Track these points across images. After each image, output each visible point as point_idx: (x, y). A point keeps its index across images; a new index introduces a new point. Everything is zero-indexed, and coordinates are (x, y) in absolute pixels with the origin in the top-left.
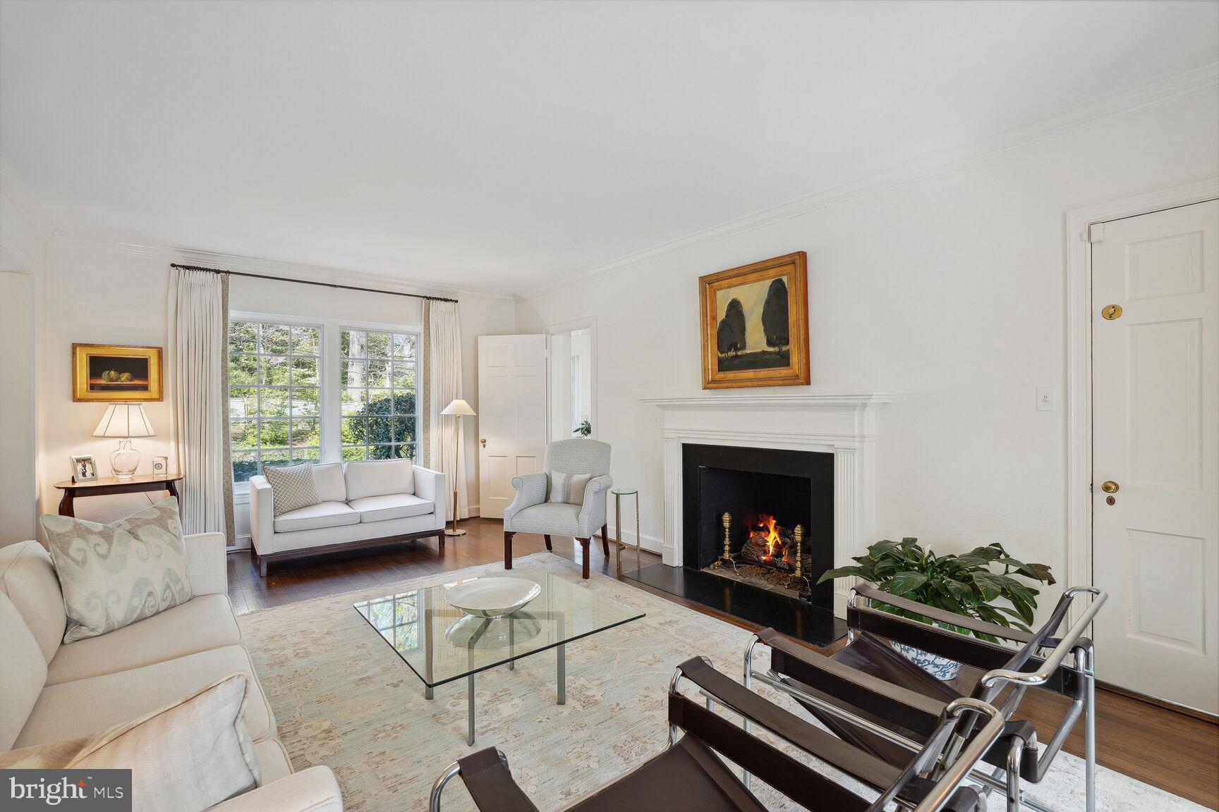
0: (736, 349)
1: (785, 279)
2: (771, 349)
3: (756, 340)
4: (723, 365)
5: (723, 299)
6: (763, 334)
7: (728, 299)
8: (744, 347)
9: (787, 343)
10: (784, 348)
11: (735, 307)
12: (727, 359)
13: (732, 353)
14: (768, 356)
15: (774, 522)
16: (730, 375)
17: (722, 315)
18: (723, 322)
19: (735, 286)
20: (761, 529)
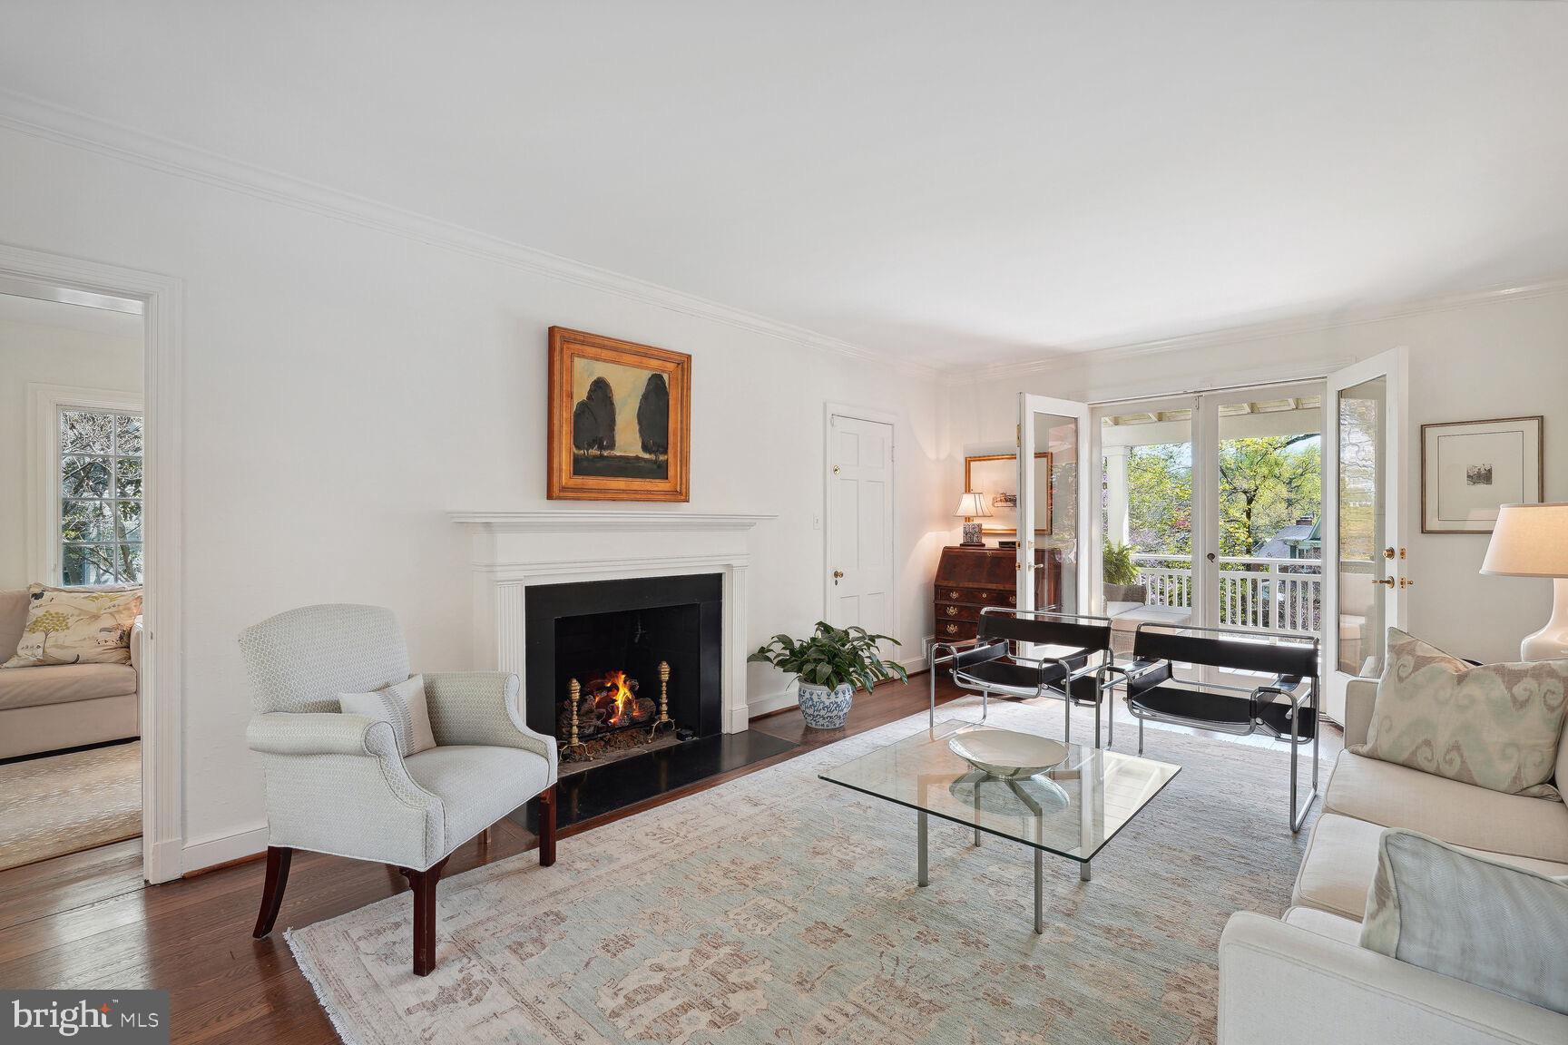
0: (601, 448)
1: (666, 377)
2: (647, 456)
3: (628, 441)
4: (580, 467)
5: (585, 372)
6: (638, 435)
7: (591, 374)
8: (612, 446)
9: (665, 452)
10: (662, 458)
11: (600, 389)
12: (587, 458)
13: (594, 452)
14: (643, 464)
15: (623, 676)
16: (592, 482)
17: (581, 394)
18: (582, 405)
19: (605, 361)
20: (609, 689)
